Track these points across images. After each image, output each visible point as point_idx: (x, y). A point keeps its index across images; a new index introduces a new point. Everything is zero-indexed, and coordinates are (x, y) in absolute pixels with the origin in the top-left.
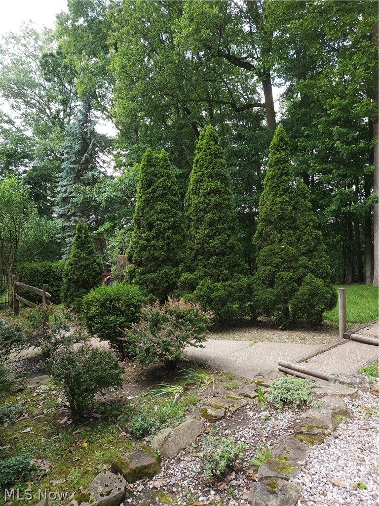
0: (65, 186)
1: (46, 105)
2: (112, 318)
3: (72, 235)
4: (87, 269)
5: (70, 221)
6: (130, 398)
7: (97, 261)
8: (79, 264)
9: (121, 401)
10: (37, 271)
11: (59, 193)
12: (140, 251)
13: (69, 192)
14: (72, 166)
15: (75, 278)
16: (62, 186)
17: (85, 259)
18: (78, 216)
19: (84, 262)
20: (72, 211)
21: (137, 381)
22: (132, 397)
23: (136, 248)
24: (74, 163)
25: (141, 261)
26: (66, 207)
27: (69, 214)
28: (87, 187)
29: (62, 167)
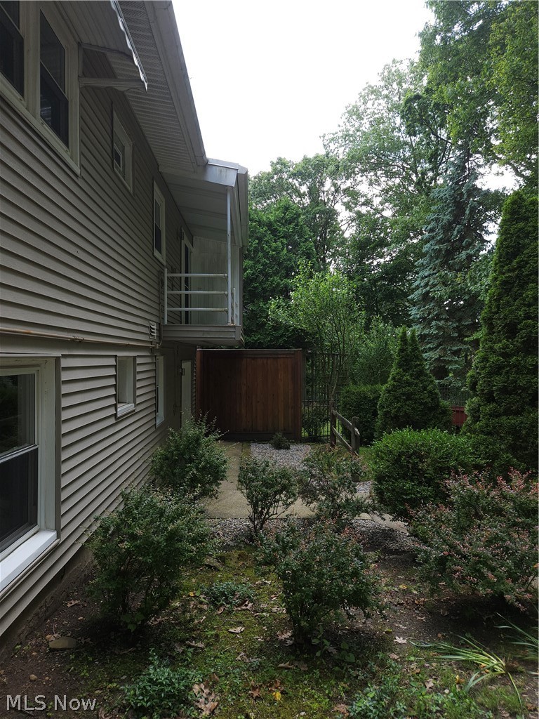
0: (426, 277)
1: (411, 169)
2: (408, 485)
3: (433, 348)
4: (411, 399)
5: (430, 328)
6: (400, 640)
7: (430, 387)
8: (400, 391)
9: (383, 639)
10: (365, 398)
11: (417, 287)
12: (490, 374)
13: (432, 285)
14: (437, 247)
15: (393, 411)
16: (423, 278)
17: (409, 384)
18: (442, 319)
19: (408, 388)
20: (435, 313)
21: (431, 613)
22: (405, 641)
23: (483, 368)
24: (441, 242)
25: (491, 392)
26: (426, 307)
27: (430, 317)
28: (459, 274)
29: (424, 250)
